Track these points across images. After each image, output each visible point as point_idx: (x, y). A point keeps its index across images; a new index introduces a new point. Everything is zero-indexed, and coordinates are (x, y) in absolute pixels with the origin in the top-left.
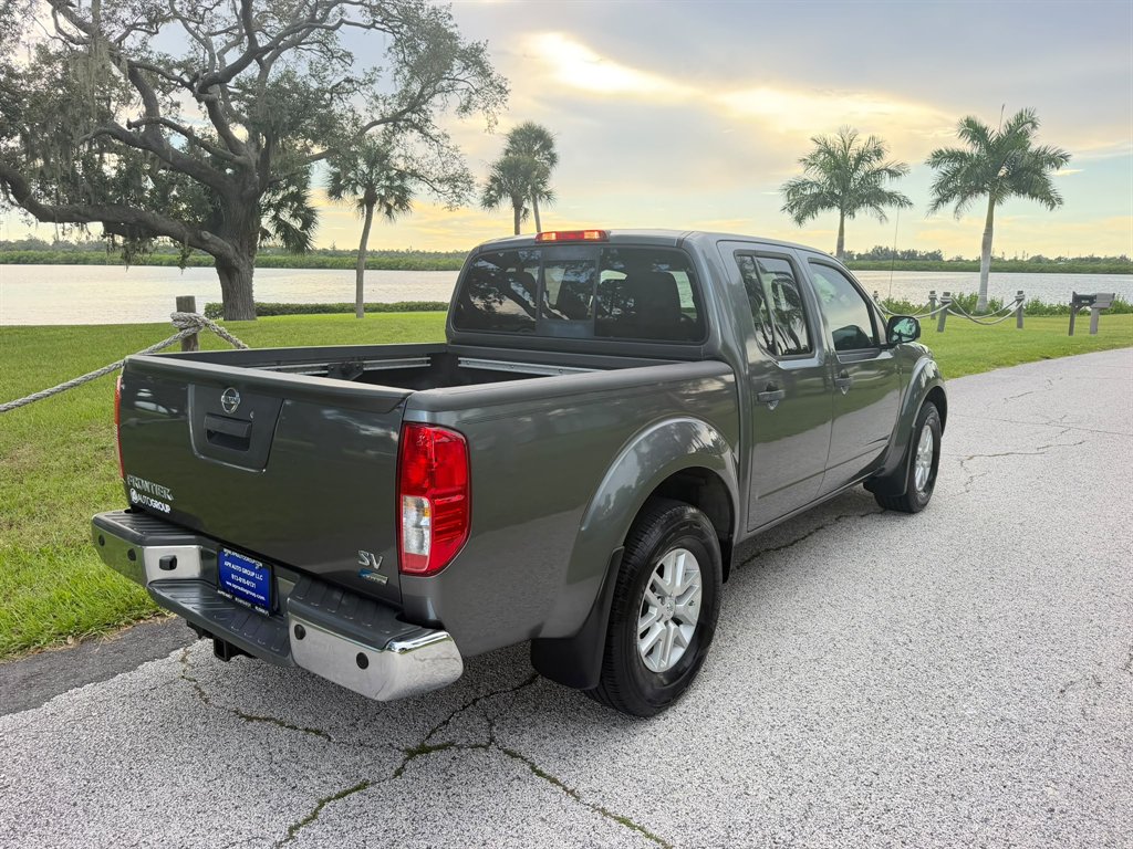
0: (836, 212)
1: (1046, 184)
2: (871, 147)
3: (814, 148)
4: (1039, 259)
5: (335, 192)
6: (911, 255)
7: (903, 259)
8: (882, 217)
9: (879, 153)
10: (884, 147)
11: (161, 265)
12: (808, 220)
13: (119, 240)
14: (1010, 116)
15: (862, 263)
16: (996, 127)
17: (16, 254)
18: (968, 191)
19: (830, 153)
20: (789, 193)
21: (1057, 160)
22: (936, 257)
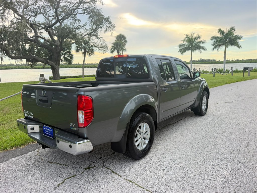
0: (190, 51)
1: (238, 43)
2: (198, 36)
3: (186, 36)
4: (238, 60)
5: (77, 51)
6: (209, 60)
7: (207, 61)
8: (201, 52)
9: (199, 37)
10: (201, 36)
11: (40, 68)
12: (184, 53)
13: (30, 63)
14: (229, 28)
15: (198, 62)
16: (226, 30)
17: (8, 67)
18: (220, 46)
19: (188, 38)
20: (180, 47)
21: (240, 38)
22: (214, 60)
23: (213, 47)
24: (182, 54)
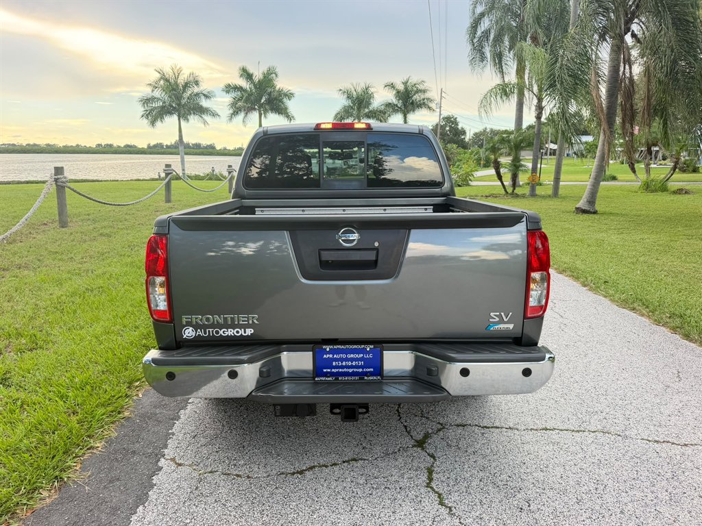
0: (175, 117)
1: (286, 109)
2: (191, 79)
3: (158, 75)
6: (198, 146)
7: (194, 148)
8: (205, 122)
9: (197, 83)
10: (200, 79)
12: (158, 123)
16: (258, 75)
18: (249, 110)
19: (167, 80)
20: (144, 103)
21: (289, 95)
22: (212, 147)
23: (231, 111)
24: (153, 123)
